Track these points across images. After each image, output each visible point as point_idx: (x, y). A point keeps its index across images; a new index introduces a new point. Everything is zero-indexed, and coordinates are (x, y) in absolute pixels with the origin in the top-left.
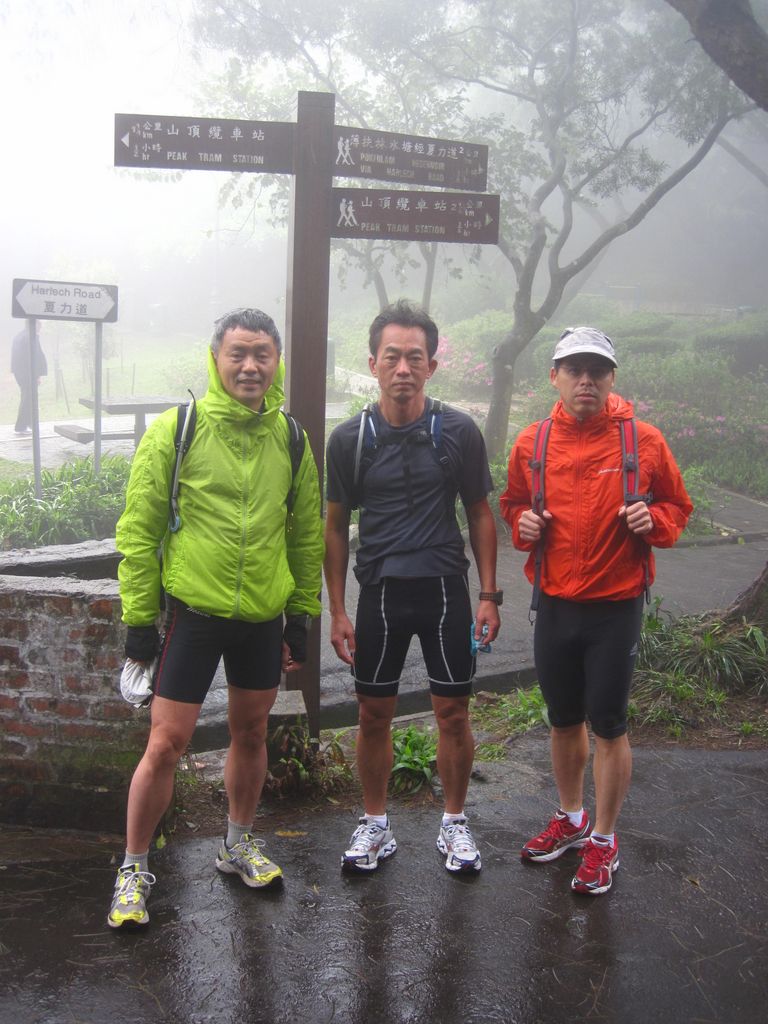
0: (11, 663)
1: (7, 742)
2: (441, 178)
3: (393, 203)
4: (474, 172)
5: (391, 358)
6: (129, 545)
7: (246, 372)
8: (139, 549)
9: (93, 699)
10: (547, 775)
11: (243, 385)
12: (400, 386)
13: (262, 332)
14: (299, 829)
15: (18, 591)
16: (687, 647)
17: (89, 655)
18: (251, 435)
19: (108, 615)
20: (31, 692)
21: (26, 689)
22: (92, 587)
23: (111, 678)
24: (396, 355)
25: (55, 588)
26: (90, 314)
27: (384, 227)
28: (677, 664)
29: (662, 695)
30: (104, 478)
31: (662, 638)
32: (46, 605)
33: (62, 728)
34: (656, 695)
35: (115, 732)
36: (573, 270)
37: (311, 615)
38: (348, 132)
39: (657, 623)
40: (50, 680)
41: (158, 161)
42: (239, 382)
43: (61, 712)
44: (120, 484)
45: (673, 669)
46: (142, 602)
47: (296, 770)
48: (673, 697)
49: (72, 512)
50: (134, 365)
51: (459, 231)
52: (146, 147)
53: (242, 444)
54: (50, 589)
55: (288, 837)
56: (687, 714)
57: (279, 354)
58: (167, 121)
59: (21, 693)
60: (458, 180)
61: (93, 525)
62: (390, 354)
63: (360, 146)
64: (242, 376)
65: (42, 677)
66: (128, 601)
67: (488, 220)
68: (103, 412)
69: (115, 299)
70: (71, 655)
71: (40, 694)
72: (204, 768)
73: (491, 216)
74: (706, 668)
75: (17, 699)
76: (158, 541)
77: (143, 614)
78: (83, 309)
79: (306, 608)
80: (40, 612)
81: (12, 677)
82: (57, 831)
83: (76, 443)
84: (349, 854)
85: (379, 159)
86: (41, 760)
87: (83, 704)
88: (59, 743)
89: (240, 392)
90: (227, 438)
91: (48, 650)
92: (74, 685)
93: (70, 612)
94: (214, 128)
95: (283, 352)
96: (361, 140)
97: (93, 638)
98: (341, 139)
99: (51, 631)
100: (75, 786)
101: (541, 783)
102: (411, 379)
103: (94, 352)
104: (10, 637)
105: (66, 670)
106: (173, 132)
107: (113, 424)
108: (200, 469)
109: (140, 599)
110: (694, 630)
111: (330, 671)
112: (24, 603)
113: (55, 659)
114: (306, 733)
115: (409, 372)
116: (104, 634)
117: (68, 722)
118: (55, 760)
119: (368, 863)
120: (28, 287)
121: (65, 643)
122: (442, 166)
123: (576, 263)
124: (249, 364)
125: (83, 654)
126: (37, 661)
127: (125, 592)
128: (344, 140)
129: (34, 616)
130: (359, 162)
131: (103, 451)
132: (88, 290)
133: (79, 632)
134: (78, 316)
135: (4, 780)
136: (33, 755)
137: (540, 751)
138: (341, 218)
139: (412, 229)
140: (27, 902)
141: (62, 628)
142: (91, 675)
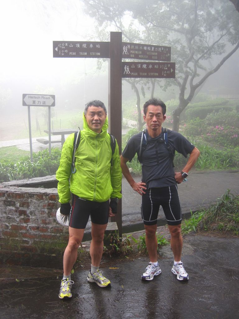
0: (25, 215)
1: (24, 240)
2: (156, 58)
3: (141, 66)
4: (167, 56)
5: (151, 116)
6: (60, 178)
7: (95, 120)
8: (63, 179)
9: (50, 226)
10: (195, 248)
11: (94, 125)
12: (153, 125)
13: (100, 107)
14: (117, 267)
15: (26, 192)
17: (49, 212)
18: (98, 141)
19: (55, 200)
20: (31, 224)
21: (29, 223)
22: (49, 191)
24: (152, 115)
25: (38, 191)
26: (47, 104)
27: (139, 74)
28: (236, 211)
29: (232, 221)
30: (52, 155)
31: (231, 203)
32: (35, 197)
33: (41, 236)
34: (230, 221)
35: (57, 237)
36: (197, 86)
37: (118, 198)
38: (126, 44)
39: (229, 198)
40: (37, 221)
41: (67, 55)
42: (93, 124)
43: (40, 231)
44: (57, 157)
45: (235, 213)
46: (65, 196)
47: (115, 248)
48: (235, 222)
49: (43, 166)
50: (61, 119)
51: (163, 74)
52: (63, 51)
53: (95, 144)
54: (36, 192)
55: (113, 269)
57: (106, 115)
58: (69, 43)
59: (28, 225)
60: (162, 58)
61: (49, 170)
62: (150, 115)
63: (130, 48)
64: (94, 122)
65: (34, 220)
66: (61, 195)
67: (172, 70)
68: (51, 134)
69: (54, 99)
70: (43, 212)
71: (34, 225)
72: (85, 247)
73: (173, 69)
75: (26, 227)
76: (69, 176)
77: (66, 200)
78: (44, 103)
79: (117, 196)
80: (33, 199)
81: (25, 220)
82: (40, 268)
83: (43, 144)
85: (137, 52)
86: (34, 246)
87: (47, 228)
88: (40, 240)
89: (94, 127)
90: (90, 142)
91: (36, 211)
92: (44, 222)
93: (42, 199)
94: (84, 44)
95: (108, 114)
96: (130, 47)
97: (50, 207)
98: (124, 46)
99: (37, 205)
100: (45, 254)
101: (193, 250)
102: (157, 123)
103: (48, 116)
104: (24, 207)
105: (42, 217)
106: (71, 46)
107: (55, 138)
108: (82, 153)
109: (64, 195)
111: (125, 215)
112: (28, 196)
113: (38, 214)
114: (118, 236)
115: (157, 120)
116: (53, 206)
117: (42, 234)
118: (39, 246)
119: (150, 278)
120: (27, 97)
121: (41, 209)
122: (156, 54)
123: (198, 83)
124: (96, 117)
125: (47, 212)
126: (32, 215)
127: (60, 192)
128: (125, 47)
129: (31, 200)
130: (130, 54)
131: (52, 147)
132: (46, 97)
133: (46, 205)
134: (43, 105)
135: (23, 252)
136: (32, 244)
137: (193, 240)
138: (125, 71)
139: (148, 74)
140: (31, 291)
141: (40, 204)
142: (50, 219)
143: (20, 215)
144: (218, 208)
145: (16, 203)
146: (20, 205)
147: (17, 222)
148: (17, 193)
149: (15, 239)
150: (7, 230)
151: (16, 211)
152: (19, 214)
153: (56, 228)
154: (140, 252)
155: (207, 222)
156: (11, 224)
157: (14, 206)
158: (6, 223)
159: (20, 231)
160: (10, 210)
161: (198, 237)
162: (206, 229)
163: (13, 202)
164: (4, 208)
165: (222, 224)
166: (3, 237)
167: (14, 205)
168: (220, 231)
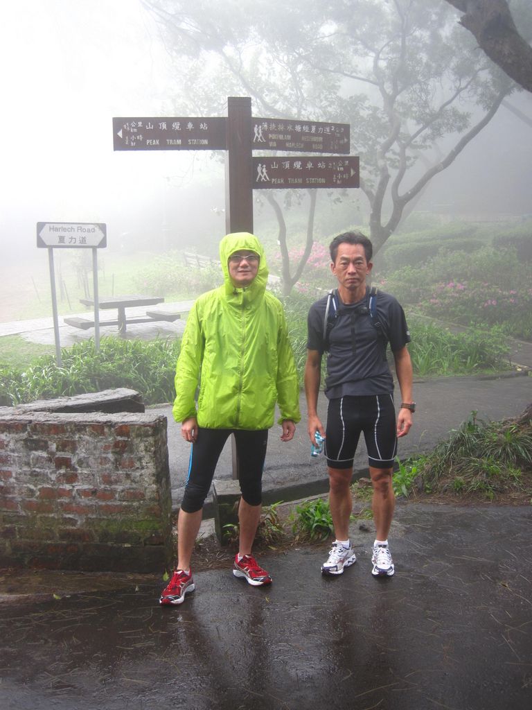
0: (67, 467)
1: (66, 518)
2: (321, 147)
3: (291, 165)
4: (341, 142)
5: (344, 264)
9: (119, 488)
10: (408, 526)
12: (350, 280)
15: (70, 422)
16: (495, 442)
17: (116, 460)
19: (127, 434)
20: (80, 486)
21: (77, 484)
22: (115, 418)
23: (131, 474)
24: (347, 262)
25: (93, 419)
27: (286, 181)
28: (489, 452)
29: (480, 473)
30: (102, 351)
31: (478, 436)
32: (87, 430)
33: (100, 507)
34: (476, 473)
35: (134, 508)
36: (408, 197)
38: (259, 121)
39: (474, 428)
40: (92, 477)
41: (141, 146)
43: (99, 498)
44: (113, 355)
45: (486, 456)
48: (487, 474)
49: (84, 375)
50: (113, 275)
51: (334, 181)
52: (133, 138)
54: (90, 420)
56: (496, 484)
58: (146, 120)
59: (73, 487)
60: (332, 148)
63: (268, 129)
65: (86, 476)
67: (352, 173)
68: (99, 307)
69: (105, 233)
70: (104, 460)
71: (86, 487)
73: (355, 170)
74: (507, 454)
75: (71, 491)
78: (83, 240)
80: (84, 435)
81: (68, 477)
82: (99, 574)
84: (326, 565)
85: (281, 137)
86: (88, 528)
87: (113, 492)
88: (99, 517)
91: (90, 458)
92: (107, 480)
93: (103, 433)
94: (176, 123)
96: (269, 126)
97: (118, 449)
99: (92, 446)
100: (109, 544)
101: (404, 531)
102: (357, 276)
104: (65, 451)
105: (102, 470)
106: (150, 127)
107: (103, 316)
110: (498, 430)
112: (74, 429)
113: (95, 463)
115: (355, 272)
116: (125, 446)
117: (104, 504)
118: (97, 528)
119: (337, 571)
120: (47, 227)
121: (100, 454)
122: (321, 139)
123: (410, 193)
125: (112, 460)
126: (83, 466)
128: (258, 126)
129: (80, 437)
130: (269, 140)
131: (101, 335)
132: (86, 227)
133: (109, 446)
134: (80, 245)
135: (65, 542)
136: (82, 525)
137: (402, 512)
138: (258, 177)
139: (304, 181)
140: (87, 615)
141: (99, 444)
142: (118, 472)
143: (58, 467)
144: (451, 447)
145: (49, 443)
146: (57, 448)
147: (51, 481)
148: (52, 424)
149: (48, 518)
150: (31, 499)
151: (50, 460)
152: (56, 466)
153: (132, 491)
154: (298, 537)
155: (430, 477)
156: (39, 487)
157: (45, 451)
158: (28, 485)
159: (59, 500)
160: (37, 459)
161: (414, 507)
162: (429, 490)
163: (43, 441)
164: (25, 454)
165: (460, 478)
166: (23, 513)
167: (45, 447)
168: (458, 492)
